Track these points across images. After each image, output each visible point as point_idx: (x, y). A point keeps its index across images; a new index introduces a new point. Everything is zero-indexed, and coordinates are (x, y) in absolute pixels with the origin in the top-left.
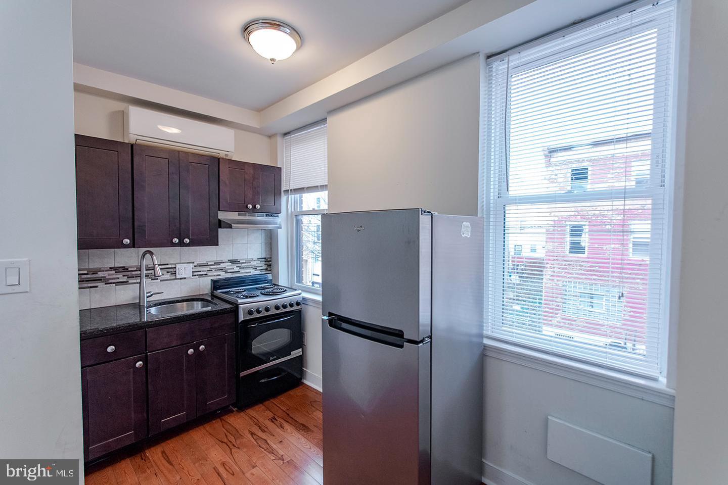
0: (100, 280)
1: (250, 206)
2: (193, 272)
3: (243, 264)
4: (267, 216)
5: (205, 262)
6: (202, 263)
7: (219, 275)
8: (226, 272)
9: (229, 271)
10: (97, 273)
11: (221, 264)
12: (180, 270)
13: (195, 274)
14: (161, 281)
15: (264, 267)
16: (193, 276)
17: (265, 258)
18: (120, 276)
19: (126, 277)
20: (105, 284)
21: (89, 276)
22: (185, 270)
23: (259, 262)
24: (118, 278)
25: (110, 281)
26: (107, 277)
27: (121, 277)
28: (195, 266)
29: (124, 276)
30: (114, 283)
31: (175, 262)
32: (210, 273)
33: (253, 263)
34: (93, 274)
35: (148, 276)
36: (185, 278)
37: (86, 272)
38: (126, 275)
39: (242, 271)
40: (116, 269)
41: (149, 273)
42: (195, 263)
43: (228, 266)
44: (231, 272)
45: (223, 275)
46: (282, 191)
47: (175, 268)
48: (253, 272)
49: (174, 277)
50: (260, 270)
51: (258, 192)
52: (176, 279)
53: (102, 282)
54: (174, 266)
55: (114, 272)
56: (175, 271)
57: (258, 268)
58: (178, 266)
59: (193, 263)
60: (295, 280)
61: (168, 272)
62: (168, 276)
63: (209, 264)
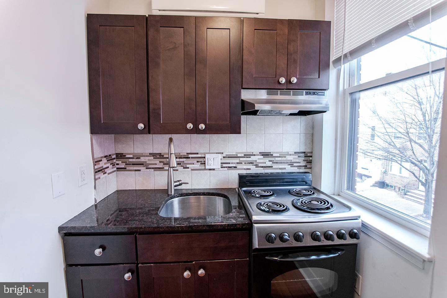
0: (141, 164)
1: (283, 80)
2: (221, 163)
3: (277, 159)
4: (307, 94)
5: (234, 153)
6: (231, 154)
7: (250, 169)
8: (257, 166)
9: (260, 165)
10: (139, 158)
11: (252, 157)
12: (209, 160)
13: (224, 165)
14: (192, 170)
15: (303, 164)
16: (221, 167)
17: (305, 153)
18: (157, 161)
19: (162, 164)
20: (146, 168)
21: (134, 160)
22: (213, 161)
23: (297, 157)
24: (156, 164)
25: (150, 166)
26: (147, 163)
27: (157, 163)
28: (224, 157)
29: (160, 162)
30: (153, 168)
31: (205, 152)
32: (239, 166)
33: (289, 158)
34: (137, 158)
35: (181, 164)
36: (214, 169)
37: (131, 156)
38: (162, 162)
39: (275, 166)
40: (154, 155)
41: (182, 162)
42: (224, 153)
43: (259, 159)
44: (262, 167)
45: (254, 170)
46: (331, 60)
47: (205, 157)
48: (289, 169)
49: (203, 168)
50: (297, 166)
51: (294, 60)
52: (205, 169)
53: (144, 167)
54: (203, 156)
55: (152, 158)
56: (205, 161)
57: (295, 164)
58: (207, 156)
59: (222, 153)
60: (346, 186)
61: (198, 162)
62: (197, 166)
63: (239, 155)
